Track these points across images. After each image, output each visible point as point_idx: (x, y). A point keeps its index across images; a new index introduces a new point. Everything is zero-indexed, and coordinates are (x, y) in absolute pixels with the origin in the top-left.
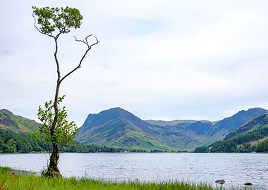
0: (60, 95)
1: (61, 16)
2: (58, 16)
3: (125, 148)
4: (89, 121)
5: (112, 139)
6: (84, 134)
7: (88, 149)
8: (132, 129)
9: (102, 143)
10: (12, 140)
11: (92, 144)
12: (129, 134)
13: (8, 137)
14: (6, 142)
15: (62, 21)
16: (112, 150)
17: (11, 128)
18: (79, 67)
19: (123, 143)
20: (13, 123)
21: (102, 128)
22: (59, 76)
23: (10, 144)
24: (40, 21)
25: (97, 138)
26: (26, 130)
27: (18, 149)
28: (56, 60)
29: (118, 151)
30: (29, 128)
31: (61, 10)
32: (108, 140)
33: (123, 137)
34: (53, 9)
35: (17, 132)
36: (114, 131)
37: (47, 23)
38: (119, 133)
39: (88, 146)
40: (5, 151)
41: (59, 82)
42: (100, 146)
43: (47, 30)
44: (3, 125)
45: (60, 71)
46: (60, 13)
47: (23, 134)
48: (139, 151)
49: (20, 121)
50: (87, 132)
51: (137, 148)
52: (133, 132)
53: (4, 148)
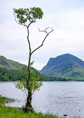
0: (31, 62)
1: (30, 13)
2: (28, 13)
3: (73, 78)
4: (50, 62)
5: (65, 73)
6: (47, 70)
7: (50, 79)
8: (77, 67)
9: (58, 75)
10: (6, 74)
11: (52, 76)
12: (75, 70)
13: (4, 72)
14: (3, 75)
15: (31, 15)
16: (64, 80)
17: (6, 67)
18: (42, 45)
19: (72, 76)
20: (7, 64)
21: (59, 66)
22: (30, 51)
23: (5, 76)
24: (18, 16)
25: (55, 73)
26: (14, 68)
27: (10, 79)
28: (28, 40)
29: (69, 80)
30: (16, 67)
31: (30, 9)
32: (62, 74)
33: (71, 72)
34: (25, 9)
35: (9, 69)
36: (66, 68)
37: (22, 17)
38: (69, 69)
39: (50, 77)
40: (3, 80)
41: (30, 54)
42: (57, 77)
43: (22, 21)
44: (1, 65)
45: (31, 48)
46: (30, 11)
47: (12, 70)
48: (82, 81)
49: (10, 63)
50: (49, 69)
51: (80, 79)
52: (78, 69)
53: (2, 78)
